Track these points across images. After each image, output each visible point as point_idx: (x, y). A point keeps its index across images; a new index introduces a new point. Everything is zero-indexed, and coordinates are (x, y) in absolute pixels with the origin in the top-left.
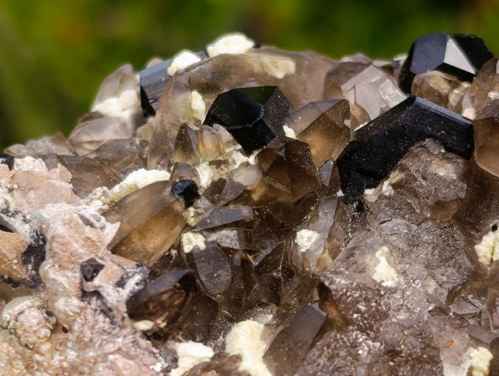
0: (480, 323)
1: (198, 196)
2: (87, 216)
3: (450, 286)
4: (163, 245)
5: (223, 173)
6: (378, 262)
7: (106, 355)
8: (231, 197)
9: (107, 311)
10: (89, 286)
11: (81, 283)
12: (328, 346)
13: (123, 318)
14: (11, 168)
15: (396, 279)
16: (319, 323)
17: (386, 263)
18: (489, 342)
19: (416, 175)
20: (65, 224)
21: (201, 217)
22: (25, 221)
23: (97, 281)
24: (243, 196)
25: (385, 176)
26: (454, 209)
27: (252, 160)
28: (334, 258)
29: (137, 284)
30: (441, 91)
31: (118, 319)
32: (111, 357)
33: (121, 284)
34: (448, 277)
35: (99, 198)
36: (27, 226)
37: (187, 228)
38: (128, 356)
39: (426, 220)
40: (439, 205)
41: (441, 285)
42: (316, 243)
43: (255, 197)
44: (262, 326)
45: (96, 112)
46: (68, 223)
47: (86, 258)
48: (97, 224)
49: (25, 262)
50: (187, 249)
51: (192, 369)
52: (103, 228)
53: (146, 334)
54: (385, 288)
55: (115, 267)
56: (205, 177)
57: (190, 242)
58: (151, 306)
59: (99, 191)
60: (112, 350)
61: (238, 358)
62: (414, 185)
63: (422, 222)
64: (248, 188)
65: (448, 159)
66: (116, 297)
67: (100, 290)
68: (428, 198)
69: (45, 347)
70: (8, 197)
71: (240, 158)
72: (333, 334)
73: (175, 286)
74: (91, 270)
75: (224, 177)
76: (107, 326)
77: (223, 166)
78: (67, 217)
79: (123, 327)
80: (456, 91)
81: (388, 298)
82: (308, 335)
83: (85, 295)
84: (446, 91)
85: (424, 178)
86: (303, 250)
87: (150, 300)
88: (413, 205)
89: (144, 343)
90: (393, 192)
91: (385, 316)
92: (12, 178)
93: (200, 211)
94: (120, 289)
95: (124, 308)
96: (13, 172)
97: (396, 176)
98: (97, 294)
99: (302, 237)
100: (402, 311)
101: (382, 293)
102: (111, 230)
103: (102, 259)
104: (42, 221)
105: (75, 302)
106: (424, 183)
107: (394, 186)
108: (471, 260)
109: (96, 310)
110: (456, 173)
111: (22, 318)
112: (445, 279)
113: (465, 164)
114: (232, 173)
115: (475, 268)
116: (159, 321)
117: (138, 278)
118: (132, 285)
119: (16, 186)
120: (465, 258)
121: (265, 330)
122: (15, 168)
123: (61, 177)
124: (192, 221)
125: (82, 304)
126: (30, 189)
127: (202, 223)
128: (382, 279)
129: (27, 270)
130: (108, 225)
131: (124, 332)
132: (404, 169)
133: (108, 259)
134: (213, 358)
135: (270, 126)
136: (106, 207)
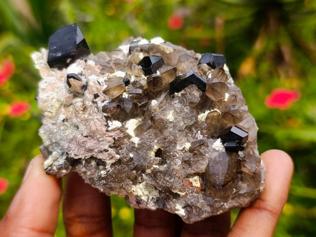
0: (192, 136)
1: (129, 84)
2: (100, 82)
3: (187, 125)
4: (118, 94)
5: (138, 79)
6: (170, 114)
7: (94, 119)
8: (138, 86)
9: (98, 108)
10: (95, 100)
11: (93, 99)
12: (150, 132)
13: (101, 111)
14: (86, 62)
15: (173, 120)
16: (149, 126)
17: (172, 115)
18: (192, 142)
19: (187, 93)
20: (93, 82)
21: (129, 89)
22: (85, 78)
23: (97, 100)
24: (141, 87)
25: (181, 91)
26: (195, 105)
27: (146, 78)
28: (160, 109)
29: (107, 103)
30: (205, 70)
31: (100, 111)
32: (95, 120)
33: (103, 102)
34: (188, 122)
35: (107, 76)
36: (85, 80)
37: (125, 91)
38: (99, 121)
39: (187, 106)
40: (191, 103)
41: (185, 124)
42: (156, 104)
43: (145, 88)
44: (137, 121)
45: (120, 49)
46: (94, 82)
47: (96, 93)
48: (102, 84)
49: (82, 89)
50: (123, 97)
51: (115, 128)
52: (103, 86)
53: (105, 116)
54: (169, 121)
55: (103, 97)
56: (133, 79)
57: (125, 95)
58: (108, 110)
59: (107, 74)
60: (96, 118)
61: (127, 129)
62: (186, 96)
63: (186, 106)
64: (143, 85)
65: (198, 91)
66: (101, 105)
67: (97, 102)
68: (189, 100)
69: (81, 112)
70: (83, 70)
71: (143, 76)
72: (152, 129)
73: (115, 107)
74: (96, 96)
75: (138, 81)
76: (97, 112)
77: (138, 77)
78: (94, 81)
79: (100, 113)
80: (209, 71)
81: (169, 124)
82: (146, 128)
83: (93, 102)
84: (207, 71)
85: (190, 95)
86: (152, 105)
87: (108, 109)
88: (185, 101)
89: (104, 118)
90: (181, 96)
91: (166, 128)
92: (86, 65)
93: (129, 88)
94: (102, 103)
95: (101, 108)
96: (86, 64)
97: (183, 92)
98: (96, 103)
99: (153, 102)
100: (171, 128)
101: (168, 122)
102: (105, 87)
103: (100, 94)
104: (89, 80)
105: (91, 103)
106: (189, 96)
107: (182, 94)
108: (196, 119)
109: (95, 107)
110: (199, 95)
111: (77, 103)
112: (187, 122)
113: (203, 93)
114: (140, 80)
115: (196, 121)
116: (109, 114)
117: (108, 101)
118: (105, 103)
119: (86, 68)
120: (194, 118)
121: (138, 123)
122: (87, 63)
123: (98, 68)
124: (127, 90)
125: (92, 104)
126: (89, 69)
127: (129, 91)
128: (169, 118)
129: (82, 91)
130: (105, 85)
131: (100, 114)
132: (185, 91)
133: (102, 95)
134: (121, 127)
135: (152, 70)
136: (107, 80)
